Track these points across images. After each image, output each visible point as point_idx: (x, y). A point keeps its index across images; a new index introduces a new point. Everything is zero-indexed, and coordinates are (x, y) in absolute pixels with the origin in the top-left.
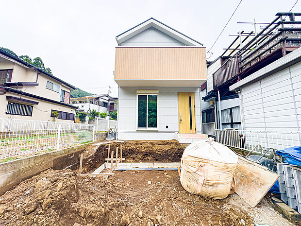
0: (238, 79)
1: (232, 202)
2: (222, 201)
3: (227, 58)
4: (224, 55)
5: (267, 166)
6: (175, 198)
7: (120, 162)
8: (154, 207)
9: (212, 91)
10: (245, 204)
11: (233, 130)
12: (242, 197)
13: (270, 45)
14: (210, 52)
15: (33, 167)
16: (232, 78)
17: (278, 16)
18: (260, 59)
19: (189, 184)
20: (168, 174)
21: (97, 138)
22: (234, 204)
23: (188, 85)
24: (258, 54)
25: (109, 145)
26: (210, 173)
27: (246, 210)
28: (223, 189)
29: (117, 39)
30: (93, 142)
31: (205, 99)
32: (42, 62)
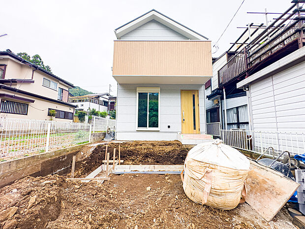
0: (246, 75)
1: (243, 214)
2: (231, 212)
3: (233, 53)
4: (230, 51)
5: (281, 172)
6: (177, 208)
7: (118, 164)
8: (153, 220)
9: (217, 89)
10: (258, 217)
11: (240, 131)
12: (254, 208)
13: (284, 37)
14: (216, 46)
15: (15, 172)
16: (240, 75)
17: (294, 4)
18: (272, 52)
19: (193, 192)
20: (169, 179)
21: (94, 139)
22: (246, 217)
23: (192, 82)
24: (269, 47)
25: (107, 146)
26: (218, 181)
27: (260, 224)
28: (232, 199)
29: (115, 33)
30: (90, 142)
31: (209, 97)
32: (41, 60)
